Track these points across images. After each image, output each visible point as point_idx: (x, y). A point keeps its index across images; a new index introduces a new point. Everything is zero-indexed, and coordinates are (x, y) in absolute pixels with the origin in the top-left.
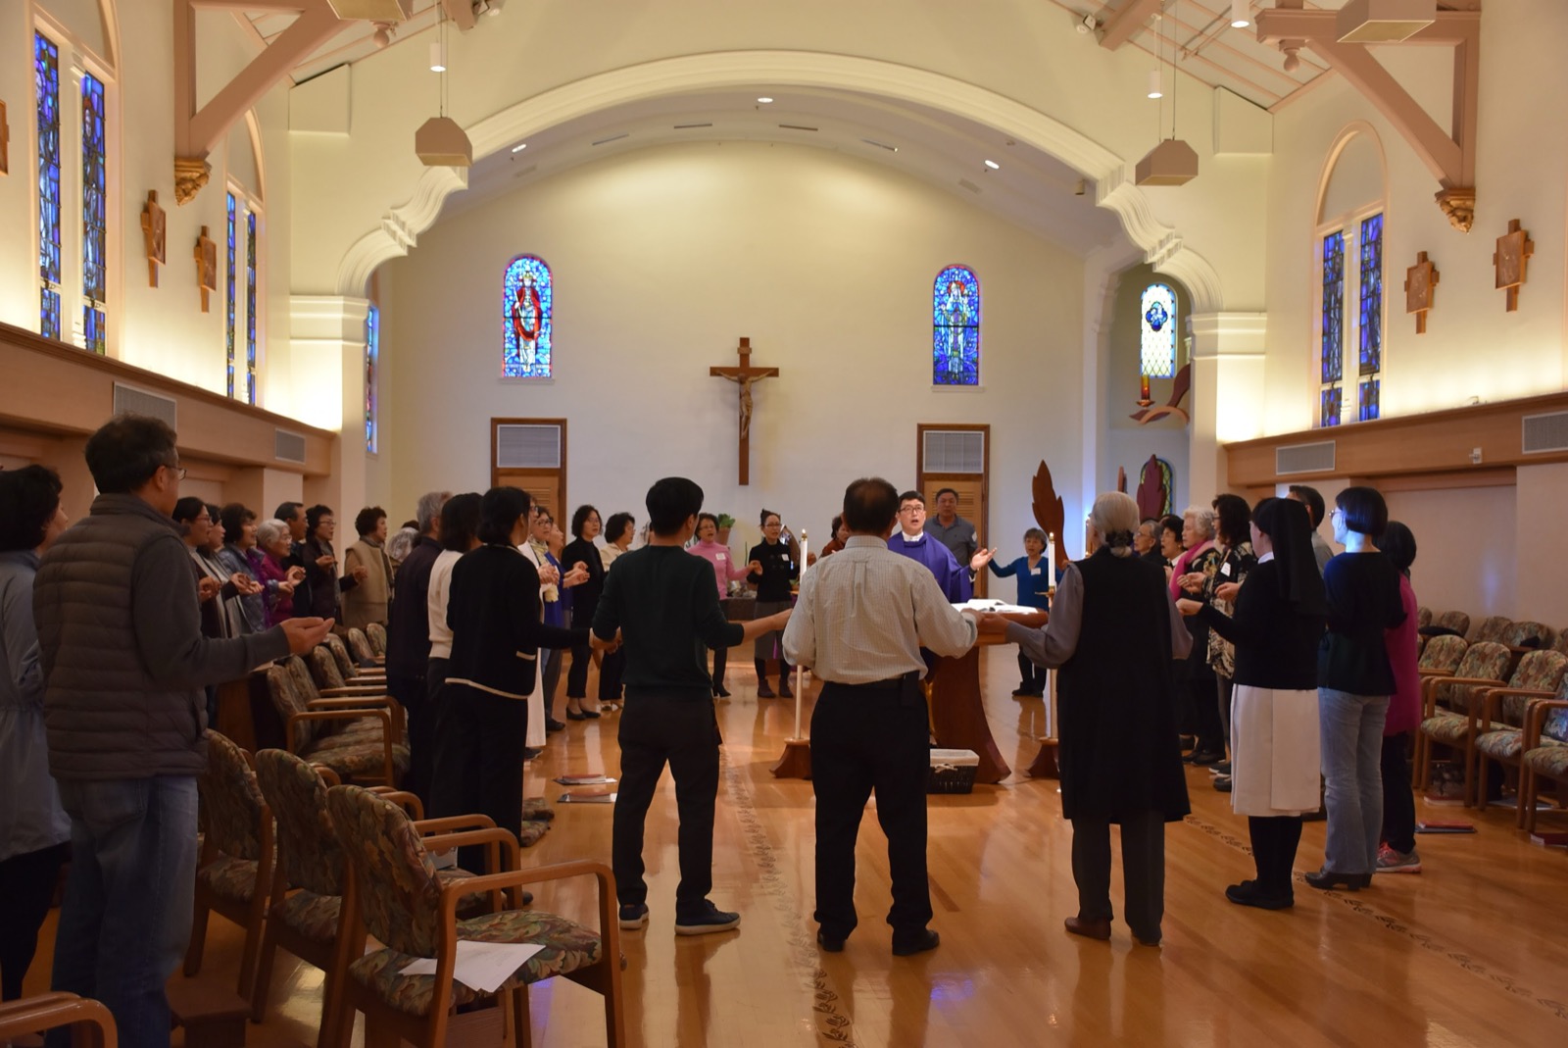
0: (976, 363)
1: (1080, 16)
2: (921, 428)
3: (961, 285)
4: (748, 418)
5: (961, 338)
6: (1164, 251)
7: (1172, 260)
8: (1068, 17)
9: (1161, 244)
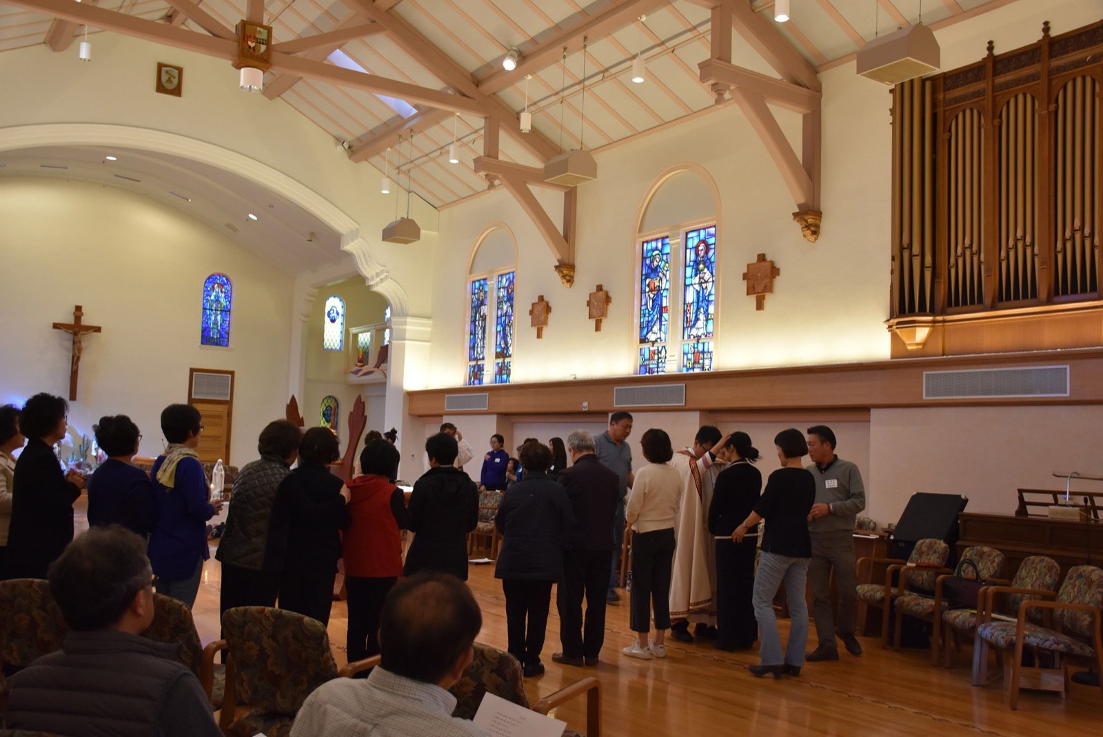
0: (228, 334)
1: (340, 141)
2: (192, 371)
3: (222, 285)
4: (78, 358)
5: (219, 317)
6: (379, 279)
7: (382, 285)
8: (332, 140)
9: (377, 275)
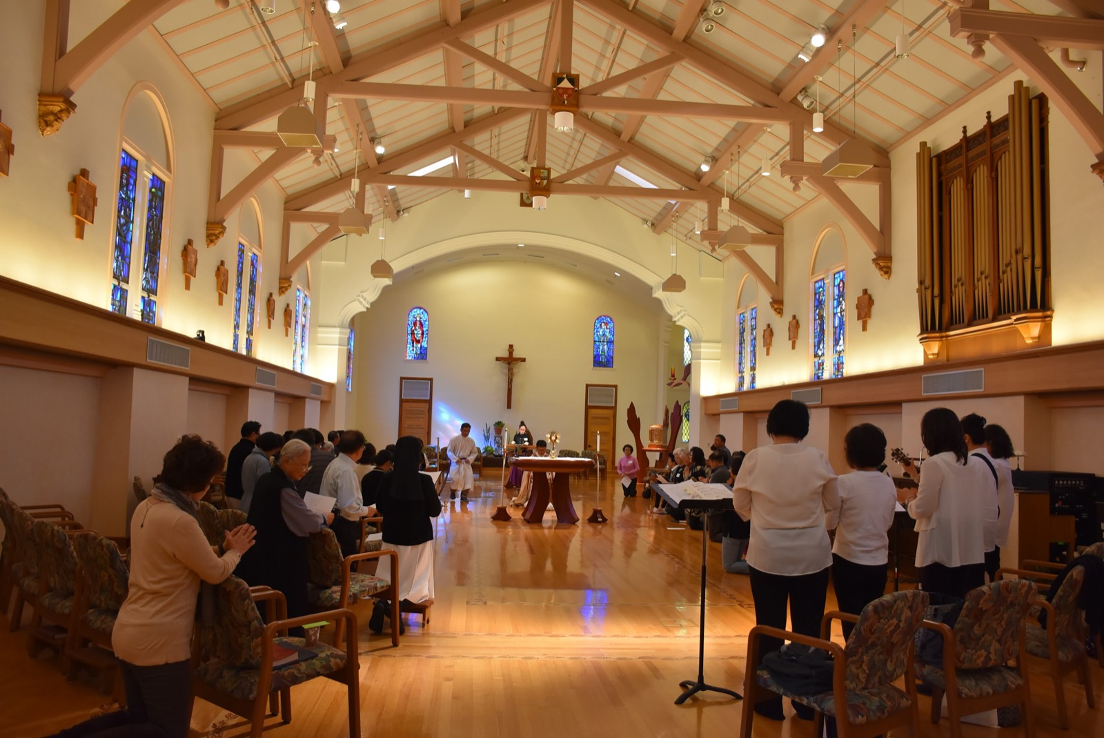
0: (612, 358)
1: (646, 221)
2: (587, 386)
3: (606, 324)
4: (512, 380)
5: (606, 347)
6: (679, 316)
7: (683, 320)
8: (640, 221)
9: (678, 313)
